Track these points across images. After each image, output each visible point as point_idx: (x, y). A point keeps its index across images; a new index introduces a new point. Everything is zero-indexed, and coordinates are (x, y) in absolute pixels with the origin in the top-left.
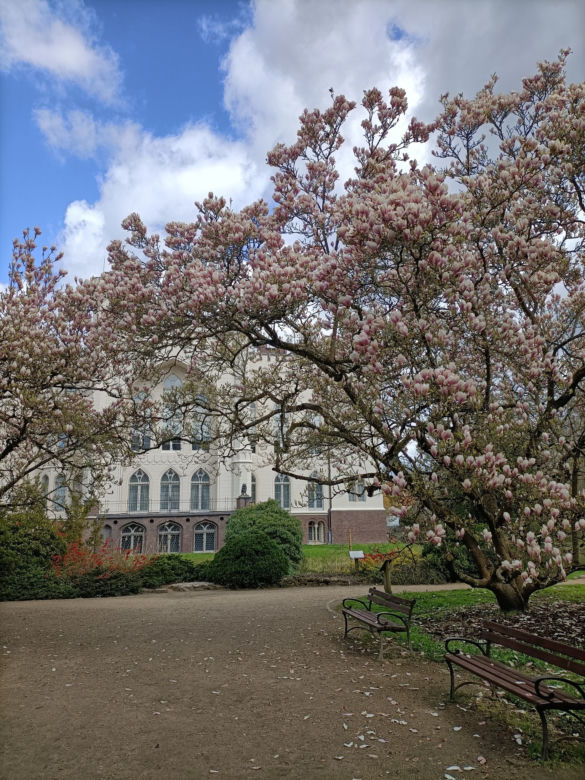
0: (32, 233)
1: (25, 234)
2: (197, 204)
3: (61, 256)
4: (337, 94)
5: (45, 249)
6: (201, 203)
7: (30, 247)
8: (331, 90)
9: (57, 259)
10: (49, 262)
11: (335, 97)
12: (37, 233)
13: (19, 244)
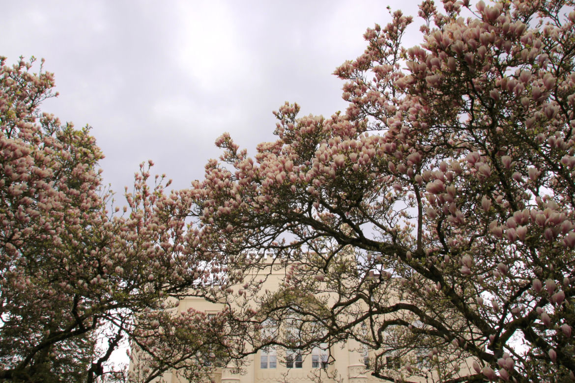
0: (147, 165)
1: (141, 166)
2: (274, 113)
3: (170, 182)
4: (394, 10)
5: (157, 177)
6: (277, 111)
7: (146, 176)
8: (388, 8)
9: (167, 185)
10: (162, 187)
11: (392, 14)
12: (151, 164)
13: (138, 177)
